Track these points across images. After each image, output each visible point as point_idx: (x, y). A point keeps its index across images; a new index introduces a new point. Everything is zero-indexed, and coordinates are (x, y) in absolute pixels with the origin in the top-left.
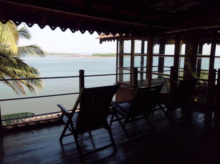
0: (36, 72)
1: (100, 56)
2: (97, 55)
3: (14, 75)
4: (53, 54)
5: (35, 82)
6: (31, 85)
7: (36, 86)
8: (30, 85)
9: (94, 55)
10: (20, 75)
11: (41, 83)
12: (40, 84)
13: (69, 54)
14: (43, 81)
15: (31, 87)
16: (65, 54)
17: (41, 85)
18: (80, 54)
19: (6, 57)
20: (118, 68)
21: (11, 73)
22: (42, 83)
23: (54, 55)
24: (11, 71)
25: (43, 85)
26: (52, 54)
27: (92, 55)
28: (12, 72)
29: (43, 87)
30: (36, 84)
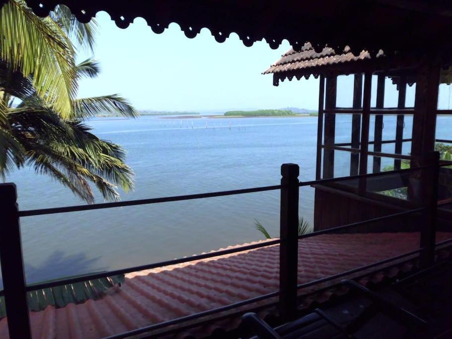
0: (118, 152)
1: (241, 116)
2: (235, 115)
3: (72, 161)
4: (146, 114)
5: (116, 174)
6: (107, 183)
7: (117, 186)
8: (105, 183)
9: (228, 114)
10: (83, 161)
11: (128, 176)
12: (125, 178)
13: (177, 113)
14: (133, 173)
15: (107, 188)
16: (170, 113)
17: (128, 181)
18: (199, 113)
19: (54, 124)
20: (323, 146)
21: (66, 157)
22: (131, 176)
23: (148, 115)
24: (66, 154)
25: (133, 181)
26: (144, 113)
27: (223, 114)
28: (68, 155)
29: (133, 186)
30: (119, 179)
